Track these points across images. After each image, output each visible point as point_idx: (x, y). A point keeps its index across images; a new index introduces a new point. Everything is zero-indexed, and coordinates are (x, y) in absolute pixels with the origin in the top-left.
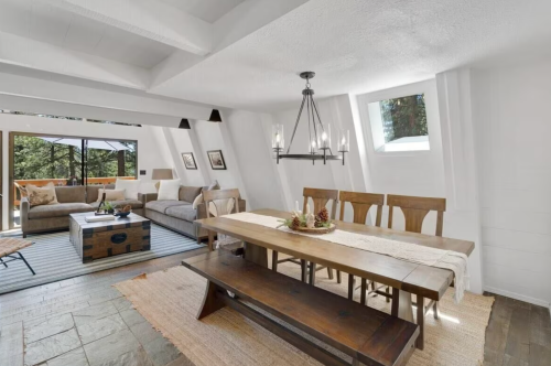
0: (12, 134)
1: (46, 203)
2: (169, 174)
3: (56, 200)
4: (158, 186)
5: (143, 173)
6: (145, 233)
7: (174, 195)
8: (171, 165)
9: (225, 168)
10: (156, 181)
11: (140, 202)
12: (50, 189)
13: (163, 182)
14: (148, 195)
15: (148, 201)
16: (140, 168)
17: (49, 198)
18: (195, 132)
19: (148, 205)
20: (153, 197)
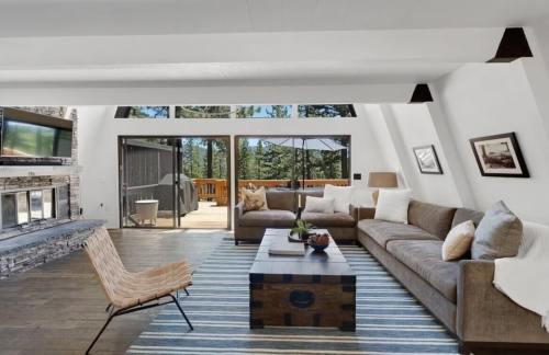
0: (237, 138)
1: (256, 209)
2: (391, 180)
3: (266, 206)
4: (376, 196)
5: (358, 177)
6: (346, 297)
7: (400, 214)
8: (395, 166)
9: (526, 174)
10: (375, 189)
11: (352, 219)
12: (260, 194)
13: (384, 193)
14: (362, 210)
15: (362, 218)
16: (353, 171)
17: (259, 204)
18: (443, 107)
19: (363, 225)
20: (369, 214)
